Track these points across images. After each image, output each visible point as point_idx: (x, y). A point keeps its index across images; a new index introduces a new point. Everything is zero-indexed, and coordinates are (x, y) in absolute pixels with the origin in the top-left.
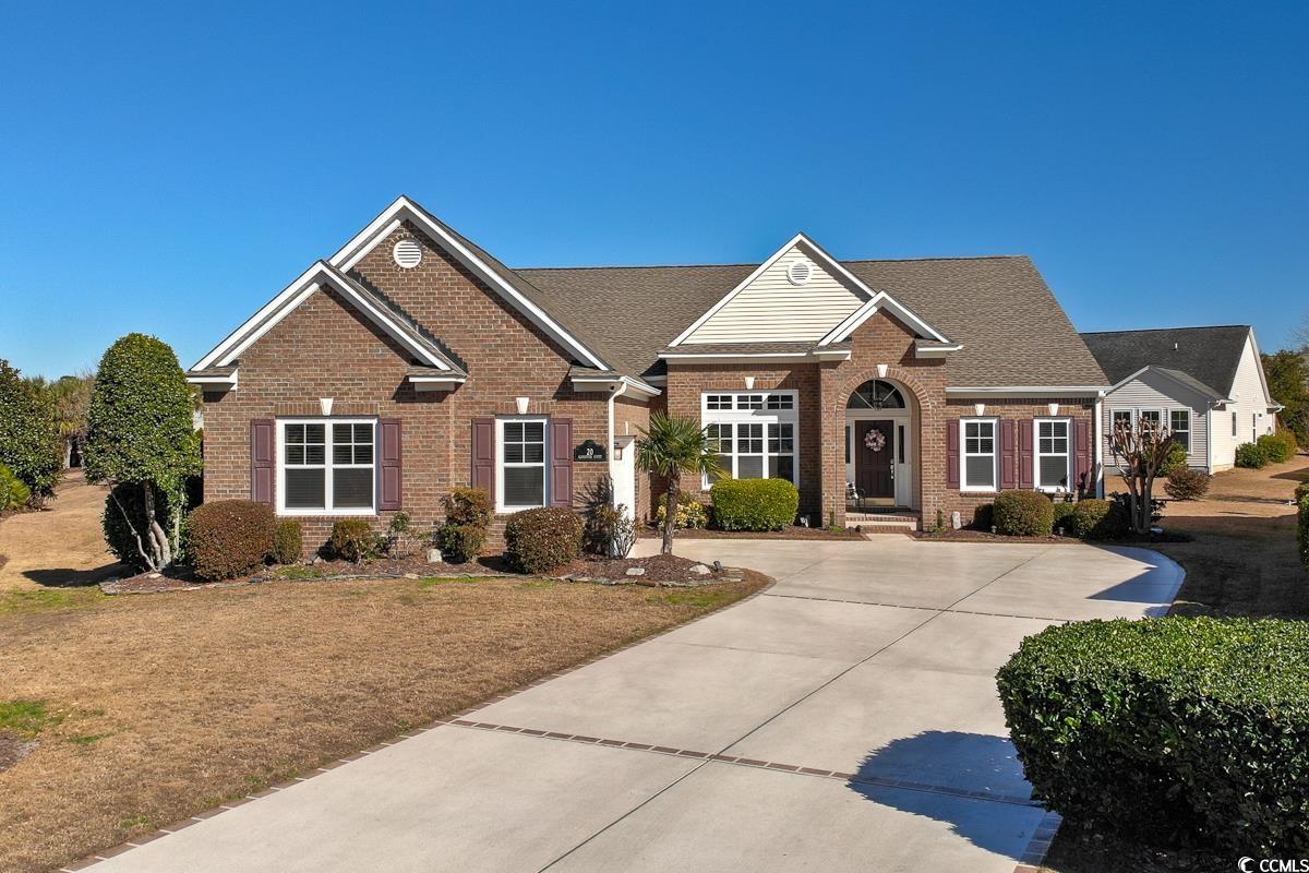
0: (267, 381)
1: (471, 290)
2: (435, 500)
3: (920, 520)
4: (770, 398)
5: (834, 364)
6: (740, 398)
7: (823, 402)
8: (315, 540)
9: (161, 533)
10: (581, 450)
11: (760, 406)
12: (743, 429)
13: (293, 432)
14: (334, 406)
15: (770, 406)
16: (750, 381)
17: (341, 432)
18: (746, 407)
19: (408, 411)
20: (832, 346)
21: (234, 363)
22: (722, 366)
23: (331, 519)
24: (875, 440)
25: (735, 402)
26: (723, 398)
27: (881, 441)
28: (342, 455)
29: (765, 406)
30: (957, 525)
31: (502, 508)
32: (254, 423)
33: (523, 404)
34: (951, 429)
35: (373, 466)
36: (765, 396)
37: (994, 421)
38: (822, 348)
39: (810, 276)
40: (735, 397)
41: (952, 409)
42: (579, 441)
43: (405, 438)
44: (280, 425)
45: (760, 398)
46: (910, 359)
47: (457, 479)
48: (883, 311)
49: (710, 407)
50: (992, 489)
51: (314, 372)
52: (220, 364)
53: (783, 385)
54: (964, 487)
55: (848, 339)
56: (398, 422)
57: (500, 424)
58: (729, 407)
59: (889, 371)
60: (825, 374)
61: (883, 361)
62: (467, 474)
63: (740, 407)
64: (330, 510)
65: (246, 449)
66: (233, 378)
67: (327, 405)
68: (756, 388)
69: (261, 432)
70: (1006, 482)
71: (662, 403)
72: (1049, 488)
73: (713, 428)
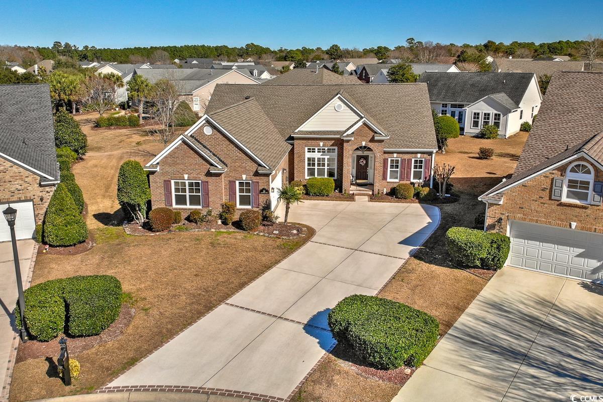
0: (167, 168)
1: (227, 142)
2: (219, 205)
3: (373, 191)
4: (328, 149)
5: (348, 141)
6: (318, 149)
7: (344, 153)
8: (184, 215)
9: (140, 214)
10: (262, 191)
11: (325, 152)
12: (319, 159)
13: (176, 183)
14: (188, 177)
15: (328, 152)
16: (321, 144)
17: (191, 185)
18: (320, 152)
19: (209, 179)
20: (348, 136)
21: (158, 163)
22: (312, 139)
23: (189, 209)
25: (316, 150)
26: (313, 149)
27: (364, 162)
28: (191, 191)
29: (326, 152)
30: (385, 193)
31: (238, 206)
32: (165, 181)
33: (244, 177)
34: (385, 161)
35: (200, 194)
36: (326, 148)
37: (400, 159)
38: (344, 137)
39: (343, 108)
41: (386, 155)
42: (261, 188)
43: (209, 187)
44: (173, 182)
45: (325, 149)
46: (372, 140)
47: (225, 199)
48: (365, 124)
49: (308, 152)
50: (397, 180)
51: (182, 167)
52: (154, 164)
53: (332, 145)
54: (389, 180)
55: (353, 133)
56: (207, 182)
57: (237, 182)
58: (314, 152)
59: (365, 144)
60: (345, 144)
61: (364, 140)
62: (228, 197)
63: (318, 152)
64: (188, 206)
65: (163, 188)
66: (158, 169)
67: (186, 176)
68: (323, 146)
69: (167, 184)
70: (402, 179)
71: (292, 150)
72: (415, 181)
73: (309, 159)
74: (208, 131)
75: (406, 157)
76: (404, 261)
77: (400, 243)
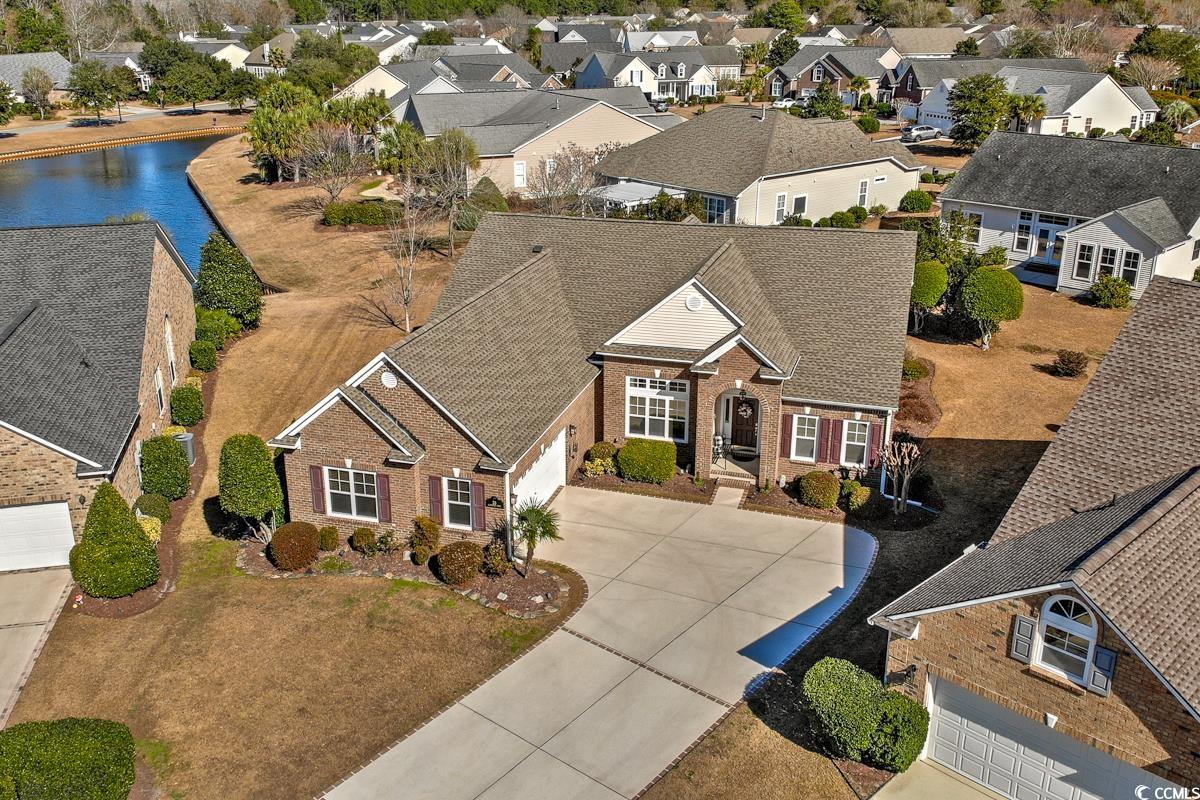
0: (315, 445)
1: (425, 405)
2: (409, 520)
3: (758, 477)
4: (671, 383)
5: (707, 376)
6: (651, 382)
7: (699, 399)
8: (344, 533)
9: (265, 527)
10: (489, 501)
11: (664, 388)
12: (653, 401)
13: (333, 473)
14: (353, 464)
15: (671, 389)
16: (658, 372)
17: (358, 476)
18: (655, 387)
19: (390, 471)
20: (705, 366)
21: (298, 435)
22: (641, 359)
23: (357, 523)
24: (745, 411)
25: (648, 384)
26: (641, 381)
28: (359, 488)
29: (668, 388)
30: (783, 484)
31: (447, 524)
32: (311, 467)
33: (457, 472)
34: (787, 420)
35: (375, 497)
36: (668, 382)
37: (817, 418)
38: (697, 368)
39: (702, 305)
40: (648, 380)
41: (788, 407)
42: (488, 496)
43: (391, 485)
44: (326, 470)
45: (664, 383)
46: (756, 379)
47: (422, 510)
48: (741, 345)
49: (631, 385)
50: (812, 460)
51: (340, 444)
52: (291, 434)
53: (679, 377)
54: (793, 457)
55: (717, 361)
56: (387, 476)
57: (445, 481)
58: (644, 386)
59: (743, 385)
60: (701, 382)
61: (739, 378)
62: (428, 505)
63: (651, 387)
64: (354, 516)
65: (308, 480)
66: (298, 445)
67: (349, 462)
68: (661, 376)
69: (316, 471)
70: (821, 458)
71: (600, 378)
72: (849, 465)
73: (633, 399)
74: (389, 381)
75: (832, 415)
76: (726, 710)
77: (742, 652)
